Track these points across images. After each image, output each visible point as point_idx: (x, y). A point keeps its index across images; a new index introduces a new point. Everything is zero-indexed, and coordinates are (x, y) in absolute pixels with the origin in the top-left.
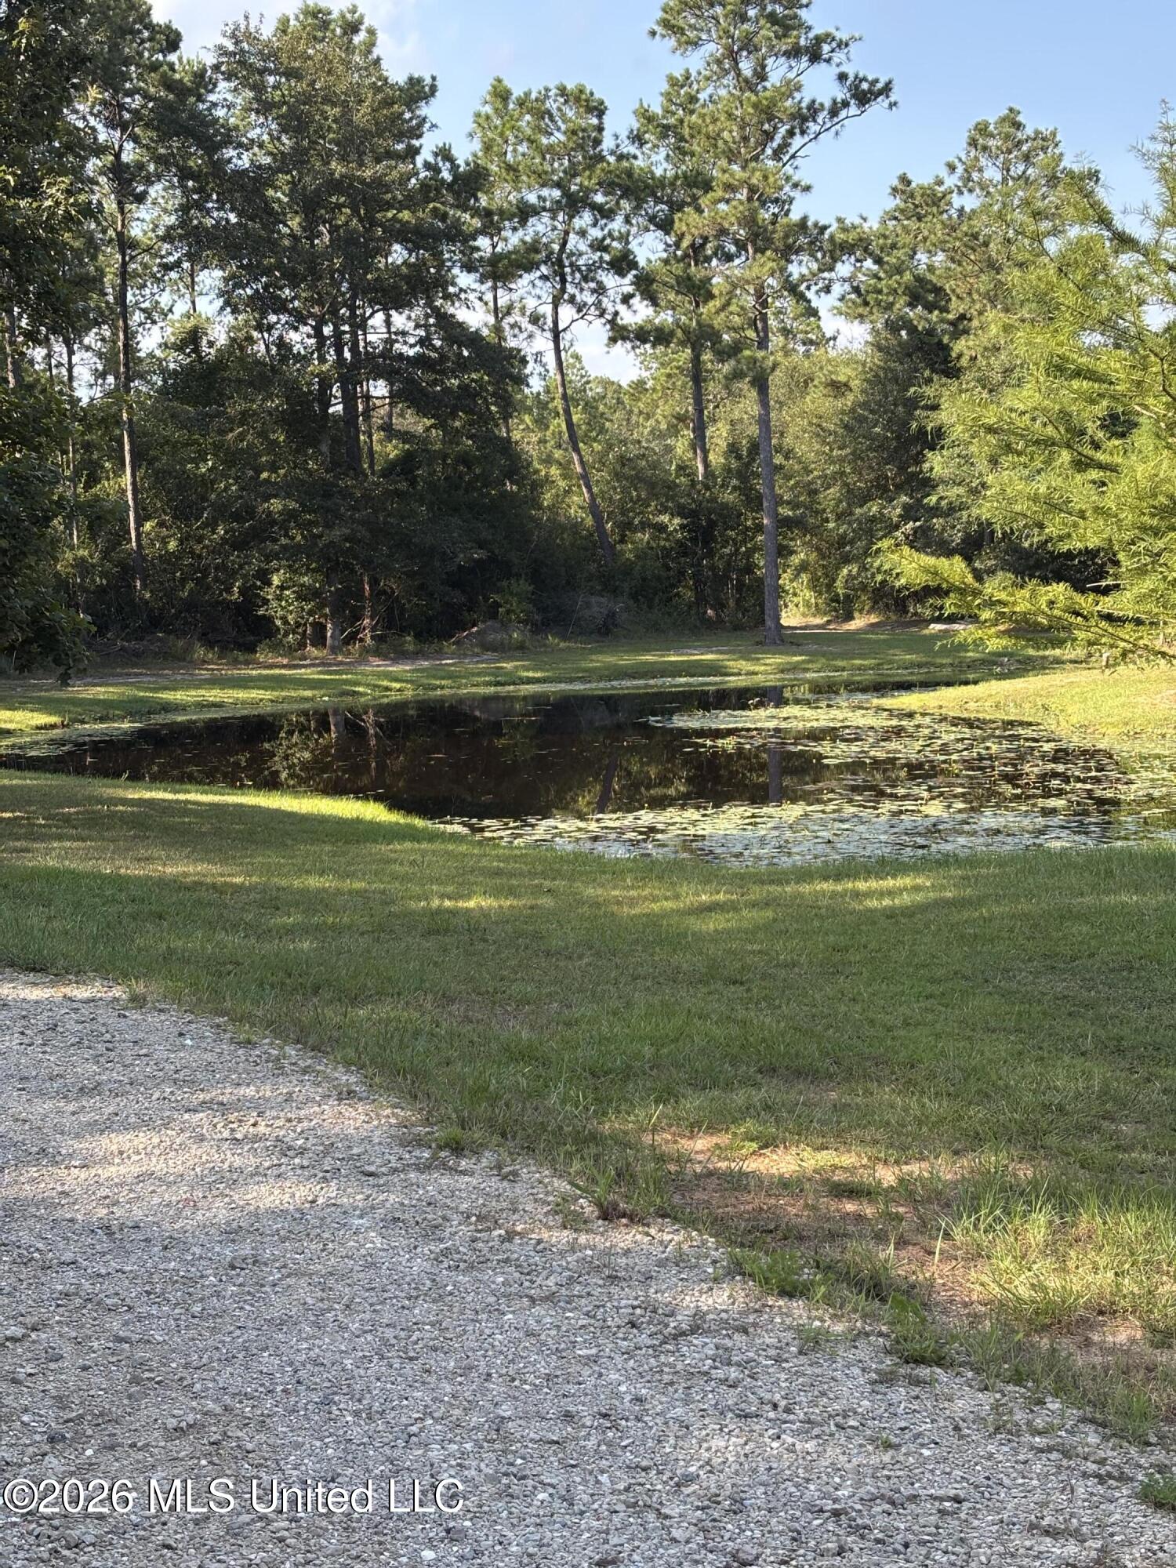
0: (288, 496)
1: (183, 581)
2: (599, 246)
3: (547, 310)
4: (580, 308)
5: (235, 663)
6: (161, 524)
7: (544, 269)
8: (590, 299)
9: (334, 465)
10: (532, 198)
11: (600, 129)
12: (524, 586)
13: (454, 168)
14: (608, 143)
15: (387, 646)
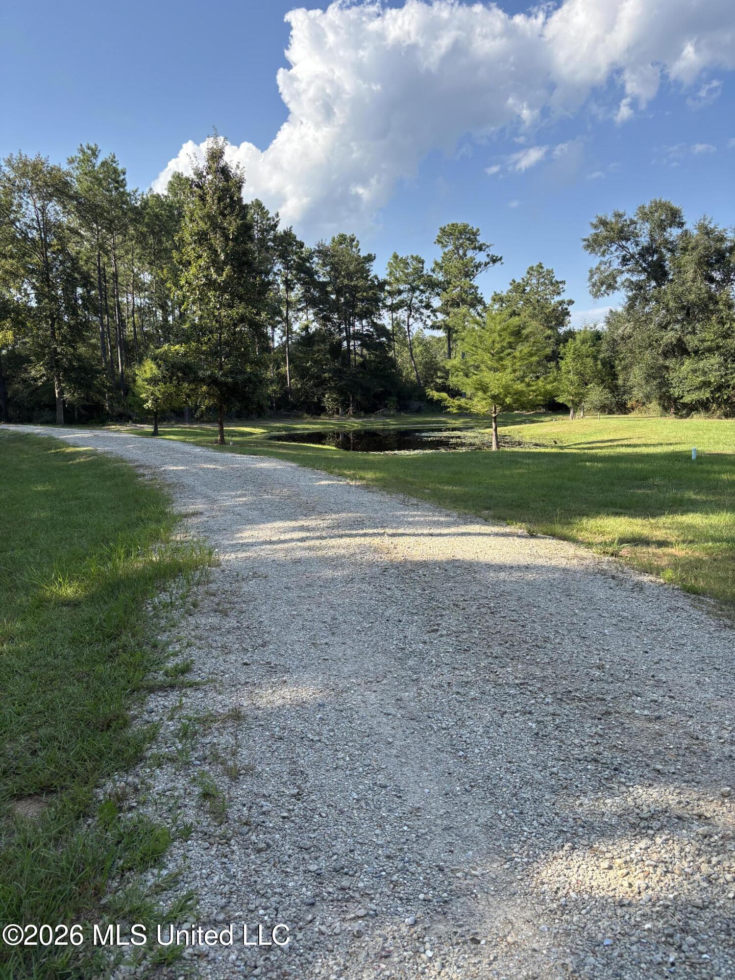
0: (330, 372)
1: (302, 396)
2: (421, 301)
3: (406, 319)
4: (416, 319)
5: (314, 419)
6: (296, 380)
7: (406, 308)
8: (419, 316)
9: (343, 364)
10: (402, 288)
11: (423, 268)
12: (395, 399)
13: (378, 281)
14: (425, 272)
15: (356, 415)
